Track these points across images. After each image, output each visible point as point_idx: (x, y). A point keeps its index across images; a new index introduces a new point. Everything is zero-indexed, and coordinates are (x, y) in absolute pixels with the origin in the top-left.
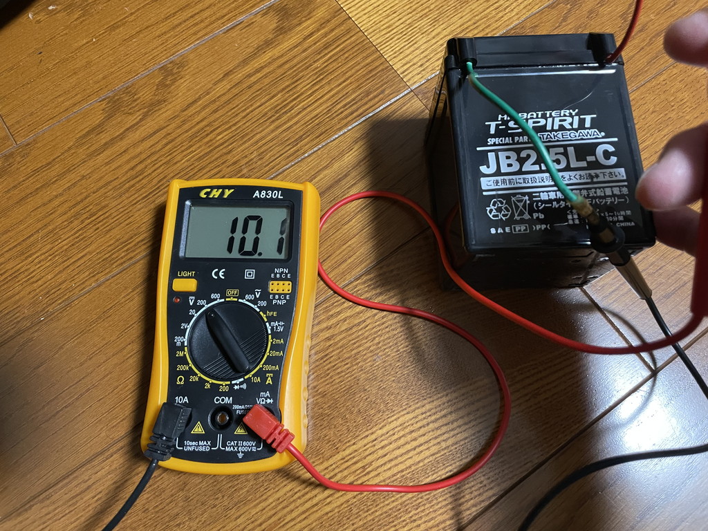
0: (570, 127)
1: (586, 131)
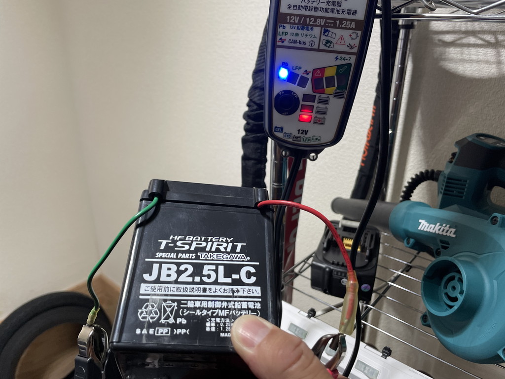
0: (224, 250)
1: (236, 255)
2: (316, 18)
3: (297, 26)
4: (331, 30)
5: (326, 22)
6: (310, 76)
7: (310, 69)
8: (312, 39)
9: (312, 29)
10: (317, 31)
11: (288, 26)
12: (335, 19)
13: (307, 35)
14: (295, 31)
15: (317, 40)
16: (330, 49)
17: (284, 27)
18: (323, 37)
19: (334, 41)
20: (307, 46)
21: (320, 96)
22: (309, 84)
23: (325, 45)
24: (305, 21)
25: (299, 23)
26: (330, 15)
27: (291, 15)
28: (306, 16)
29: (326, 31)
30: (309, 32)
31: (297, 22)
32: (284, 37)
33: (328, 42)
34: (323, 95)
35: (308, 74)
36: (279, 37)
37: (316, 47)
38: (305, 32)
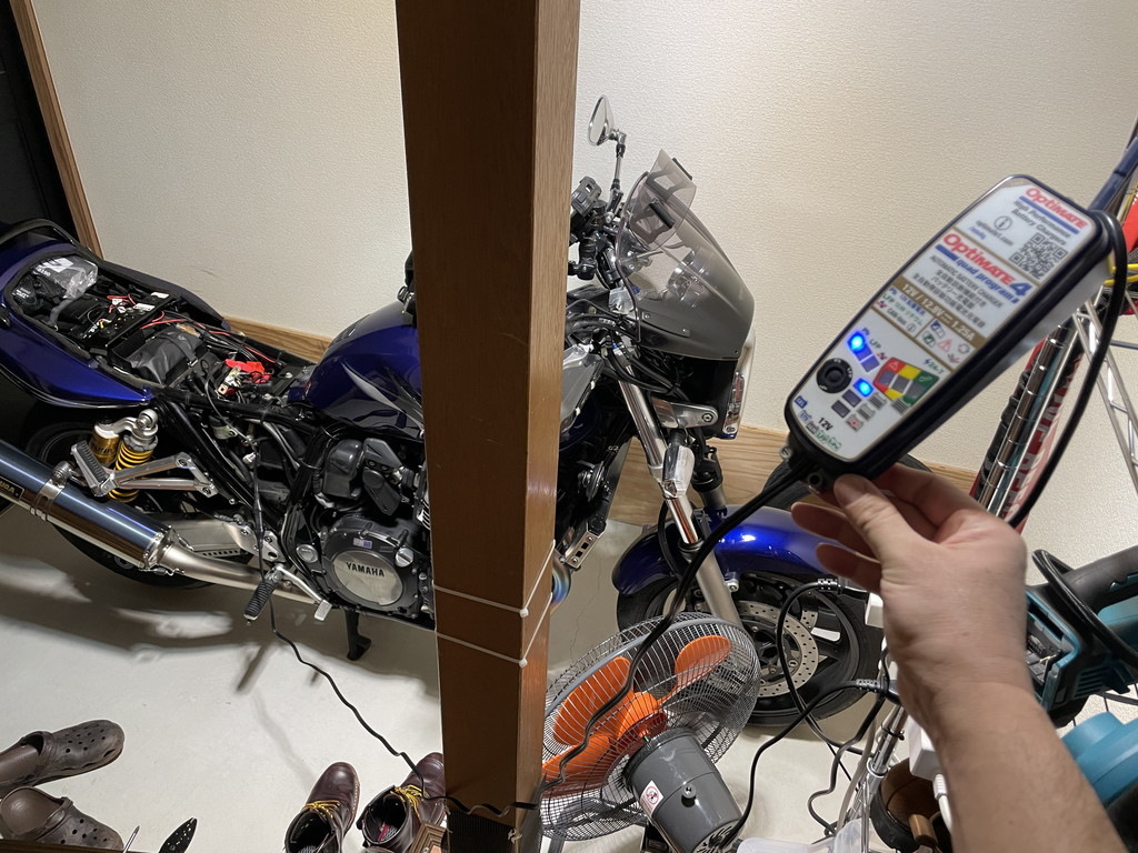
2: (936, 304)
3: (909, 299)
4: (944, 327)
5: (943, 315)
6: (882, 363)
7: (889, 356)
8: (916, 323)
9: (923, 313)
10: (927, 318)
11: (899, 293)
12: (955, 318)
13: (912, 315)
14: (904, 304)
15: (919, 328)
16: (927, 346)
17: (895, 293)
18: (929, 329)
19: (938, 340)
20: (904, 327)
21: (877, 394)
22: (876, 370)
23: (925, 339)
24: (922, 300)
25: (913, 298)
26: (953, 310)
27: (911, 285)
28: (926, 296)
29: (936, 324)
30: (917, 314)
31: (913, 295)
32: (886, 302)
33: (930, 337)
34: (881, 395)
35: (882, 358)
36: (881, 299)
37: (913, 334)
38: (913, 311)
